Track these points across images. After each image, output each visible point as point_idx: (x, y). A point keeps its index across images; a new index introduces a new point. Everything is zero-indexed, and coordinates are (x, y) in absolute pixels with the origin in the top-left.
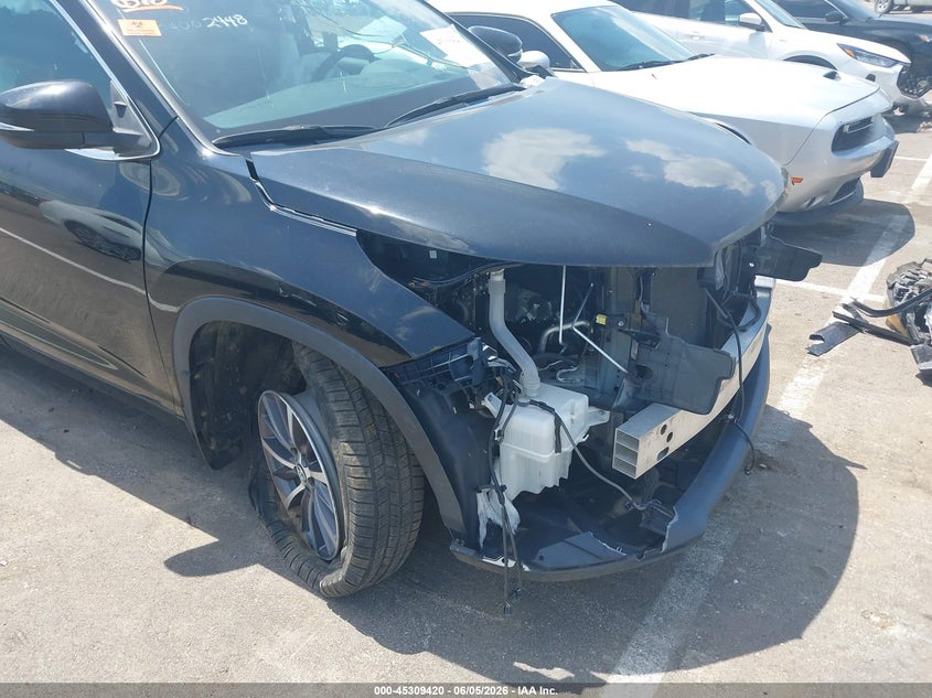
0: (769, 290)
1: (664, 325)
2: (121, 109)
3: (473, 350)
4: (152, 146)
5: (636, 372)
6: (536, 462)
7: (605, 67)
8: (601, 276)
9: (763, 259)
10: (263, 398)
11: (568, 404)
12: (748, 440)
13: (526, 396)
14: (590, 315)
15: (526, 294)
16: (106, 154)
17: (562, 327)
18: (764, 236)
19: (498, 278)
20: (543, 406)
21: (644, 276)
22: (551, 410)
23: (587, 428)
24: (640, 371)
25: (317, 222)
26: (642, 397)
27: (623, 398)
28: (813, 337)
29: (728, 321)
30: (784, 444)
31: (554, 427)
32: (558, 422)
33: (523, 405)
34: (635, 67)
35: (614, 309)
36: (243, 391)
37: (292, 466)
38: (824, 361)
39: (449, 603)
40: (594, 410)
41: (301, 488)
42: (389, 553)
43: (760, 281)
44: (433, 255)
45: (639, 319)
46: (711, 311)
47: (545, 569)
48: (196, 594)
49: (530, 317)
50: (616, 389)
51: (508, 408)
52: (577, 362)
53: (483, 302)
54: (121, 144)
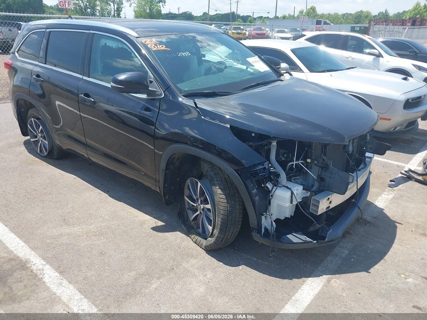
0: (371, 158)
1: (331, 163)
2: (151, 82)
3: (266, 165)
4: (161, 94)
5: (320, 180)
6: (283, 206)
7: (311, 71)
8: (310, 145)
9: (369, 146)
10: (188, 181)
11: (296, 188)
12: (359, 208)
13: (281, 184)
14: (305, 159)
15: (282, 151)
16: (144, 96)
17: (295, 163)
18: (368, 137)
19: (274, 143)
20: (287, 187)
21: (325, 146)
22: (290, 189)
23: (302, 197)
24: (321, 179)
25: (217, 122)
26: (321, 188)
27: (315, 188)
28: (391, 181)
29: (353, 166)
30: (376, 218)
31: (290, 195)
32: (292, 193)
33: (280, 187)
34: (324, 71)
35: (313, 157)
36: (178, 179)
37: (195, 205)
38: (394, 190)
39: (248, 257)
40: (304, 191)
41: (198, 213)
42: (230, 234)
43: (367, 154)
44: (253, 135)
45: (322, 161)
46: (348, 162)
47: (284, 243)
48: (161, 246)
49: (283, 159)
50: (312, 186)
51: (275, 188)
52: (299, 175)
53: (269, 151)
54: (150, 93)
